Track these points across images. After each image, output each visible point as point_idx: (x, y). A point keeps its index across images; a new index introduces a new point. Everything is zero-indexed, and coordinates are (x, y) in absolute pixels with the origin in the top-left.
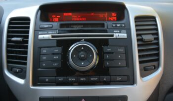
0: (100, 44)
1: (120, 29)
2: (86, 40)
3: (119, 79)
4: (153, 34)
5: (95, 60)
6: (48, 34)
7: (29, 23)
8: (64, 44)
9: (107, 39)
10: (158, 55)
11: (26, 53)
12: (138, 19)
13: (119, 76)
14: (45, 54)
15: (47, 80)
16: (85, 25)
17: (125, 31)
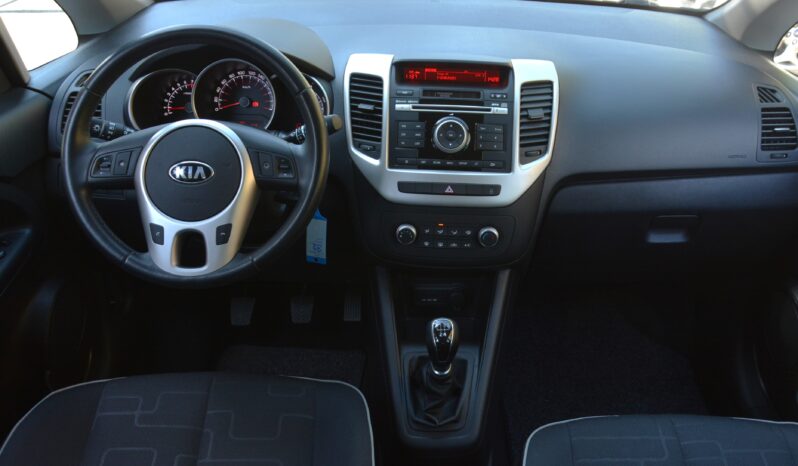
0: (472, 121)
1: (500, 102)
2: (455, 115)
3: (493, 165)
4: (544, 108)
5: (466, 139)
6: (407, 103)
7: (381, 85)
8: (429, 120)
9: (483, 115)
10: (547, 136)
11: (380, 126)
12: (526, 86)
13: (493, 161)
14: (404, 130)
15: (407, 162)
16: (456, 93)
17: (505, 105)
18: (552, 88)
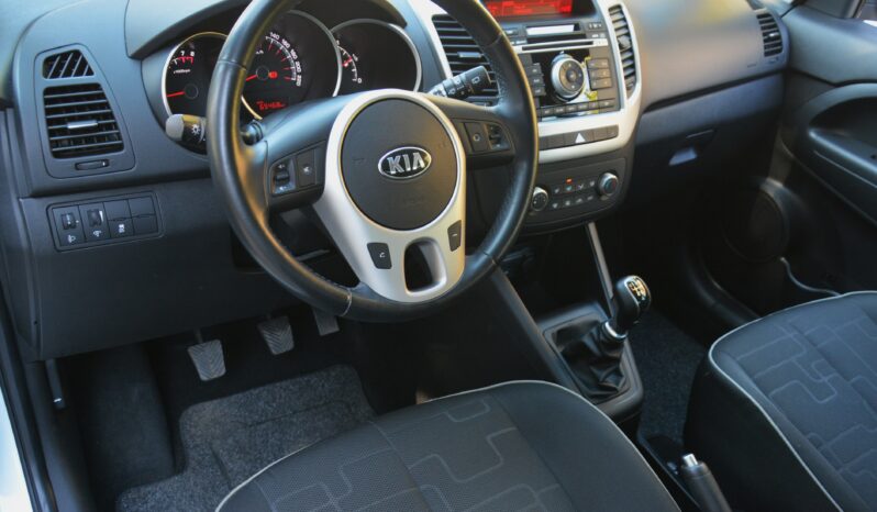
1: (598, 32)
3: (607, 104)
4: (627, 34)
6: (516, 44)
8: (543, 61)
13: (607, 100)
18: (621, 12)
